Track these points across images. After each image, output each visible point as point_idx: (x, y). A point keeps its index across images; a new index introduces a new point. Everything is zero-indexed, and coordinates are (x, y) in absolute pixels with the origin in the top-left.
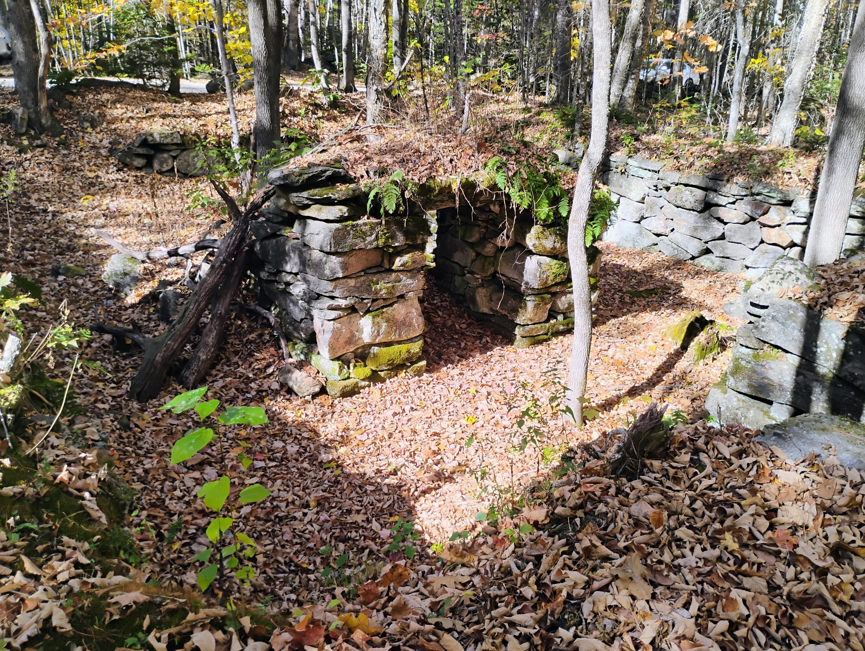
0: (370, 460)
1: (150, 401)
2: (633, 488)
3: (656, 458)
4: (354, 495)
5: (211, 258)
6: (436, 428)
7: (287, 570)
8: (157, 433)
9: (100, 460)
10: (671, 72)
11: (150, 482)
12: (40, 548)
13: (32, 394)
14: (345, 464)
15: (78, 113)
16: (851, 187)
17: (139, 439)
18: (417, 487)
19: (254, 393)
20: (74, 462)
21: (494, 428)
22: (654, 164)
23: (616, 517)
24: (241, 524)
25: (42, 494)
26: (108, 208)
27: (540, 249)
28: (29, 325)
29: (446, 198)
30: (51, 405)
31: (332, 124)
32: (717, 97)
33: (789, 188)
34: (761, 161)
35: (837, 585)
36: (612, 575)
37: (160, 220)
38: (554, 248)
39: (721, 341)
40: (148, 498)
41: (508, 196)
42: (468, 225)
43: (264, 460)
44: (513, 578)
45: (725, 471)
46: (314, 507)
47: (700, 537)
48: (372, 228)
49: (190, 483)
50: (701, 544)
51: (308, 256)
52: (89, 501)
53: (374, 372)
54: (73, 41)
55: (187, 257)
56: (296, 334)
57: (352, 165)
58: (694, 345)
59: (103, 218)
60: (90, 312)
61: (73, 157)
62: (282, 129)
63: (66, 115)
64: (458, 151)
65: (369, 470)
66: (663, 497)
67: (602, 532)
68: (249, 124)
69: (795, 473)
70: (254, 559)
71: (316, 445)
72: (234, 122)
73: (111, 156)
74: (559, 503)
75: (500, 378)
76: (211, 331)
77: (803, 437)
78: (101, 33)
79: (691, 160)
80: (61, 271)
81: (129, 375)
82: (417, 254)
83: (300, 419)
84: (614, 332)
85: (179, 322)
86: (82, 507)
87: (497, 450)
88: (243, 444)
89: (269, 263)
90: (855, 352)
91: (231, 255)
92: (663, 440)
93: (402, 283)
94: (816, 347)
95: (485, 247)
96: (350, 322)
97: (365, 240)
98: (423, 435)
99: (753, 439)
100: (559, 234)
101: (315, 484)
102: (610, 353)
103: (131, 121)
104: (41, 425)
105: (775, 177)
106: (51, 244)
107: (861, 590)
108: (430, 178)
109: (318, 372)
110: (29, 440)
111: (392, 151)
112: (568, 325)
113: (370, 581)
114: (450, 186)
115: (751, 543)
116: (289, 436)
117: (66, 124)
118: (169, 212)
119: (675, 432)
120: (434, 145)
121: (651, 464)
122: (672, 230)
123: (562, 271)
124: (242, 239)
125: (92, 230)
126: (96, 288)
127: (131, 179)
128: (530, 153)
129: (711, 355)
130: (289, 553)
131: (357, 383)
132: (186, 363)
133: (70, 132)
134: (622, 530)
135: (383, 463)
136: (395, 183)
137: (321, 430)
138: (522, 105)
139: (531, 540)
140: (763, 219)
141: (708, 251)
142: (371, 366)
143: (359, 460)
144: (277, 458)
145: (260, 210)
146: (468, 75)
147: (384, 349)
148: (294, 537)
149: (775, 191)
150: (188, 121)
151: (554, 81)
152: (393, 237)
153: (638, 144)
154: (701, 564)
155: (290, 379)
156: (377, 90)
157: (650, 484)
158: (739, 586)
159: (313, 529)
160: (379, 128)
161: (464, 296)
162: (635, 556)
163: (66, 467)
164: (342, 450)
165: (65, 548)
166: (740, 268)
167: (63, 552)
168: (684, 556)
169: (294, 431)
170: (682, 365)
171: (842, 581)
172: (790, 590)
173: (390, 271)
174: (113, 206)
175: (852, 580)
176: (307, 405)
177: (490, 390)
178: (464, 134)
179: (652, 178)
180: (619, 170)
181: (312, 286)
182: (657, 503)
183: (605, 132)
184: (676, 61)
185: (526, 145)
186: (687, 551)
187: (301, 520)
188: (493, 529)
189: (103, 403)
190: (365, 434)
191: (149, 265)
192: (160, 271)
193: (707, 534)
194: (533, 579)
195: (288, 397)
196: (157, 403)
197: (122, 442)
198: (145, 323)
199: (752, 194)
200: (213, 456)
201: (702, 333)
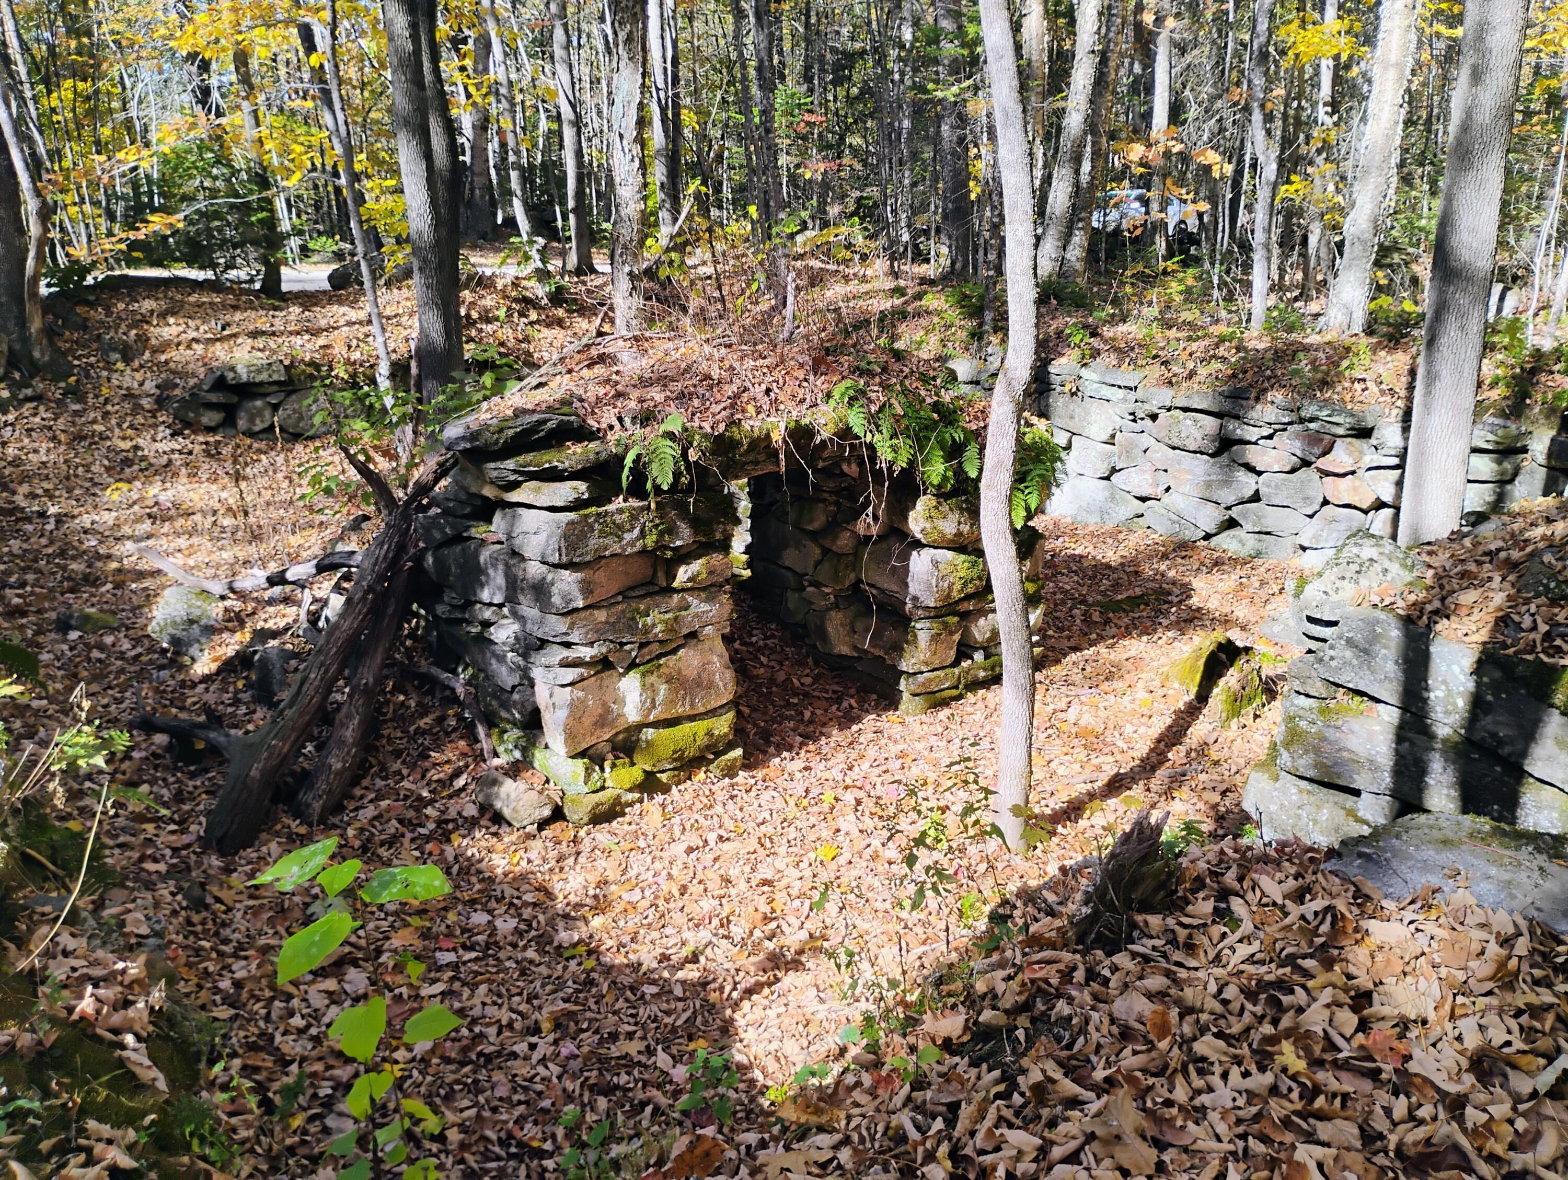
0: (648, 939)
1: (241, 852)
2: (1115, 969)
3: (1153, 911)
4: (621, 1004)
5: (346, 585)
6: (765, 872)
7: (503, 1154)
8: (256, 911)
9: (153, 973)
10: (1147, 213)
11: (244, 1005)
12: (45, 1146)
13: (25, 856)
14: (603, 948)
15: (99, 336)
16: (1468, 401)
17: (224, 925)
18: (735, 984)
19: (431, 826)
20: (105, 979)
21: (871, 865)
22: (1128, 376)
23: (1087, 1023)
24: (415, 1073)
25: (48, 1044)
26: (156, 503)
27: (935, 536)
28: (17, 724)
29: (761, 458)
30: (60, 872)
31: (556, 332)
32: (1230, 252)
33: (1365, 407)
34: (1313, 362)
35: (1483, 1126)
36: (1085, 1134)
37: (252, 520)
38: (959, 534)
39: (1266, 683)
40: (242, 1033)
41: (871, 447)
42: (804, 500)
43: (454, 949)
44: (909, 1148)
45: (1276, 927)
46: (550, 1032)
47: (1238, 1051)
48: (634, 518)
49: (318, 1001)
50: (1239, 1064)
51: (521, 573)
52: (134, 1050)
53: (649, 775)
54: (87, 208)
55: (301, 585)
56: (504, 714)
57: (592, 408)
58: (1219, 693)
59: (149, 522)
60: (128, 694)
61: (92, 415)
62: (466, 347)
63: (76, 342)
64: (778, 374)
65: (647, 956)
66: (1168, 982)
67: (1065, 1053)
68: (407, 340)
69: (1398, 924)
70: (441, 1138)
71: (548, 915)
72: (380, 339)
73: (160, 410)
74: (986, 1003)
75: (877, 771)
76: (349, 717)
77: (1410, 857)
78: (137, 194)
79: (1190, 365)
80: (73, 622)
81: (201, 807)
82: (716, 558)
83: (517, 869)
84: (1077, 678)
85: (291, 705)
86: (121, 1063)
87: (879, 905)
88: (415, 921)
89: (451, 588)
90: (1496, 696)
91: (381, 578)
92: (1163, 877)
93: (692, 610)
94: (1427, 689)
95: (836, 537)
96: (601, 687)
97: (621, 539)
98: (742, 886)
99: (1322, 867)
100: (967, 509)
101: (549, 988)
102: (1071, 715)
103: (195, 346)
104: (43, 914)
105: (1339, 389)
106: (54, 573)
107: (1527, 1131)
108: (733, 423)
109: (547, 781)
110: (22, 943)
111: (662, 380)
112: (993, 669)
113: (651, 1170)
114: (768, 435)
115: (1328, 1057)
116: (498, 901)
117: (78, 358)
118: (268, 504)
119: (1184, 861)
120: (736, 365)
121: (1146, 922)
122: (1168, 489)
123: (975, 573)
124: (401, 548)
125: (129, 546)
126: (139, 650)
127: (197, 449)
128: (906, 370)
129: (1250, 710)
130: (506, 1122)
131: (619, 797)
132: (305, 778)
133: (86, 371)
134: (1099, 1047)
135: (671, 942)
136: (670, 436)
137: (557, 887)
138: (889, 284)
139: (940, 1075)
140: (1323, 463)
141: (1232, 524)
142: (643, 764)
143: (628, 938)
144: (478, 943)
145: (432, 494)
146: (792, 236)
147: (665, 732)
148: (514, 1091)
149: (1340, 412)
150: (298, 341)
151: (944, 238)
152: (672, 531)
153: (1095, 342)
154: (1241, 1102)
155: (497, 795)
156: (630, 274)
157: (1146, 959)
158: (1311, 1138)
159: (547, 1073)
160: (636, 338)
161: (804, 626)
162: (1123, 1095)
163: (90, 989)
164: (597, 922)
165: (92, 1142)
166: (1291, 550)
167: (89, 1150)
168: (1210, 1089)
169: (509, 892)
170: (1199, 730)
171: (1492, 1117)
172: (1401, 1140)
173: (670, 590)
174: (166, 498)
175: (1510, 1114)
176: (530, 843)
177: (861, 794)
178: (789, 341)
179: (1125, 400)
180: (1066, 389)
181: (529, 626)
182: (1159, 993)
183: (1033, 331)
184: (1153, 194)
185: (898, 355)
186: (1216, 1080)
187: (526, 1058)
188: (872, 1057)
189: (156, 861)
190: (637, 890)
191: (234, 604)
192: (254, 613)
193: (1250, 1045)
194: (944, 1149)
195: (494, 829)
196: (255, 855)
197: (191, 932)
198: (230, 710)
199: (1302, 421)
200: (359, 948)
201: (1231, 671)
